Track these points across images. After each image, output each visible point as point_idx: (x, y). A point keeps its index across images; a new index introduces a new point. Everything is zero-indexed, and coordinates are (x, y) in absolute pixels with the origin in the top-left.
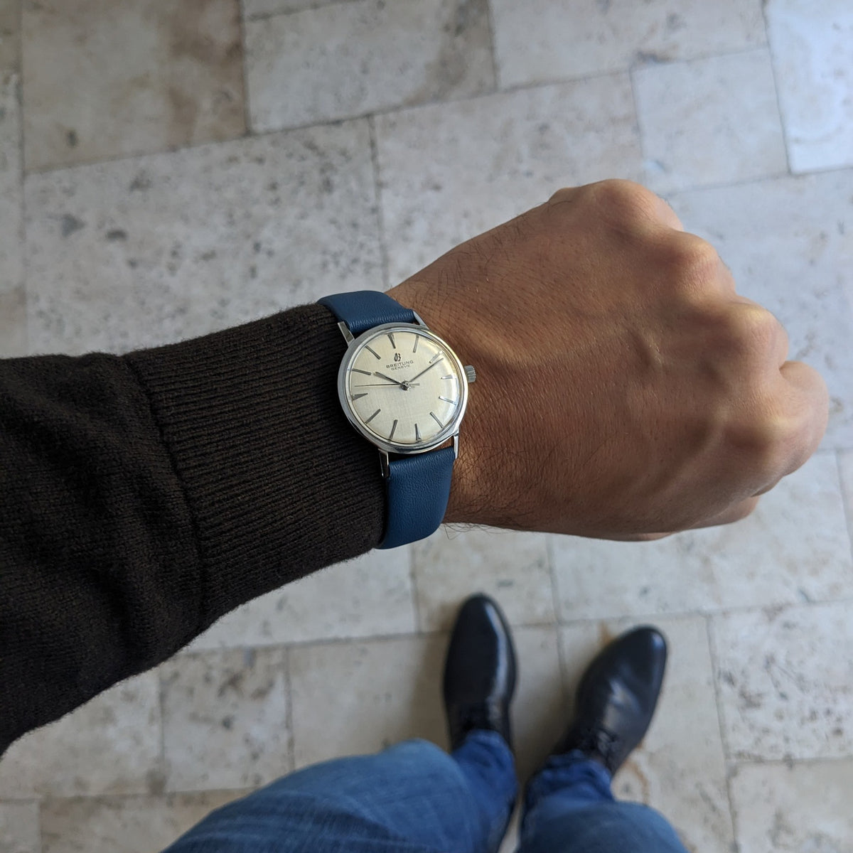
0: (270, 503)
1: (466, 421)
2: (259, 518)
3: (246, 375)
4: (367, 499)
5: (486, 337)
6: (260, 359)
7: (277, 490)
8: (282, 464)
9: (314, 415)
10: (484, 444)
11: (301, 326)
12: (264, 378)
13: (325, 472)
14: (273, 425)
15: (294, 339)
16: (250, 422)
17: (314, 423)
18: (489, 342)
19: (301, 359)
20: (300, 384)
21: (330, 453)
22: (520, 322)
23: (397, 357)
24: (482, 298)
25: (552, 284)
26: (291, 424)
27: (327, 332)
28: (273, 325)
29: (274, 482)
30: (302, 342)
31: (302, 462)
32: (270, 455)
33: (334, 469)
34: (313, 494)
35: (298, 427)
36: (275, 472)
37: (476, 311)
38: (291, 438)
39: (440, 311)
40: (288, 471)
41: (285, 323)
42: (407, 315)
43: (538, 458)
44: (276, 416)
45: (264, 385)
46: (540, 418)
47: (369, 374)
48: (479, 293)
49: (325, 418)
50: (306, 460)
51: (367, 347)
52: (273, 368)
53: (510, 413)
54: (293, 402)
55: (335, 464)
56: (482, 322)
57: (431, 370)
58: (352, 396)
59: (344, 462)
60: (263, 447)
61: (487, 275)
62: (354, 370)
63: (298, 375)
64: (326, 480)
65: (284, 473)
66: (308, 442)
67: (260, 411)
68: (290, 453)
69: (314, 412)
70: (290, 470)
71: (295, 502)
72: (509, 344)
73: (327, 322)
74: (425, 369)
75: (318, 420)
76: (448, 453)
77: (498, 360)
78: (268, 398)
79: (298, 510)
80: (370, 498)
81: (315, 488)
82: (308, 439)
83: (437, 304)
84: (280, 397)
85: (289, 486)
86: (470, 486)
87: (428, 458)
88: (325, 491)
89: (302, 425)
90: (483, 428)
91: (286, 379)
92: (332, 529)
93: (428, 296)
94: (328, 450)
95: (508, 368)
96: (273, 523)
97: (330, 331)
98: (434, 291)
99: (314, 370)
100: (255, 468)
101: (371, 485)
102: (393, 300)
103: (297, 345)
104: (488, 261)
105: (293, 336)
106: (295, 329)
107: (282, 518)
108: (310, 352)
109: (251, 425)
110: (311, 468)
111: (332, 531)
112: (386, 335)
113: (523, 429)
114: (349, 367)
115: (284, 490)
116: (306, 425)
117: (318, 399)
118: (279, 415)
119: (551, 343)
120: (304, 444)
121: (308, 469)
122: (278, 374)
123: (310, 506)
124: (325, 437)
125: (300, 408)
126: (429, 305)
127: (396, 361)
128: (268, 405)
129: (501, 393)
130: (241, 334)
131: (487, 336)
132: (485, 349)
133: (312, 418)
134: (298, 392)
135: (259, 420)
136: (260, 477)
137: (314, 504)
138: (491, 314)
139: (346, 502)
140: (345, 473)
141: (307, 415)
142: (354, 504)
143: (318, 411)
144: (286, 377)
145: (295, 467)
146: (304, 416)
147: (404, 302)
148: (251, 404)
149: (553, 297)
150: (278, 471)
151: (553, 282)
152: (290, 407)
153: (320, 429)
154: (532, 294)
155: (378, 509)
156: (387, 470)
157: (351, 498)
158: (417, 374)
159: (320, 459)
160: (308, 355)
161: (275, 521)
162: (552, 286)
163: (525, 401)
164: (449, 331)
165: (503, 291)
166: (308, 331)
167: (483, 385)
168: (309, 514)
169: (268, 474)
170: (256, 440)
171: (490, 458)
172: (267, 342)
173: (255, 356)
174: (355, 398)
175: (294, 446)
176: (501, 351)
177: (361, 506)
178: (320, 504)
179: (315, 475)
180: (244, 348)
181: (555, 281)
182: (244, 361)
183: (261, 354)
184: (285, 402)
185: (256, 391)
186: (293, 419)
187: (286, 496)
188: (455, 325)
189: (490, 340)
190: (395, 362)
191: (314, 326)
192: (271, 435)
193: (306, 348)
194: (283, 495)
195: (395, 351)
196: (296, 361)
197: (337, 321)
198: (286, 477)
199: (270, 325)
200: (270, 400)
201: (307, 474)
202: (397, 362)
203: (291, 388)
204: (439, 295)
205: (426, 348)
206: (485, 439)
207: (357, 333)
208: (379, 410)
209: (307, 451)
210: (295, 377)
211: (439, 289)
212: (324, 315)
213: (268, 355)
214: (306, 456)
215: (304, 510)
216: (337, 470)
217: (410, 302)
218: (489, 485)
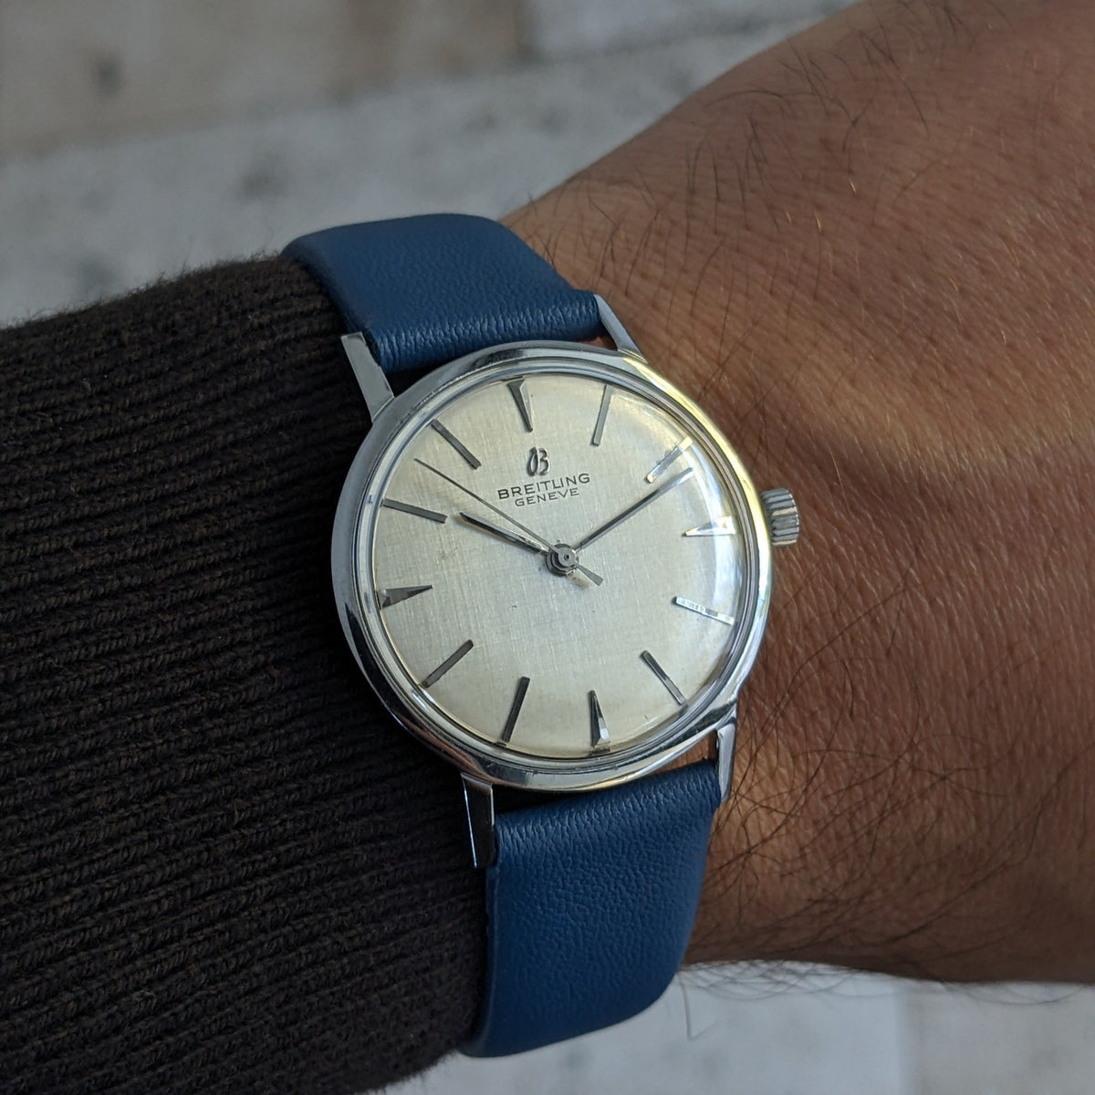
0: (74, 952)
1: (766, 667)
2: (33, 1003)
3: (17, 510)
4: (413, 928)
5: (848, 387)
6: (73, 456)
7: (102, 907)
8: (121, 819)
9: (241, 651)
10: (829, 743)
11: (220, 341)
12: (79, 521)
13: (272, 844)
14: (96, 687)
15: (192, 385)
16: (19, 680)
17: (240, 680)
18: (862, 405)
19: (209, 456)
20: (200, 542)
21: (294, 779)
22: (967, 336)
23: (536, 462)
24: (836, 253)
25: (1076, 206)
26: (162, 684)
27: (301, 367)
28: (126, 336)
29: (93, 878)
30: (218, 400)
31: (193, 811)
32: (83, 788)
33: (305, 832)
34: (225, 916)
35: (184, 694)
36: (95, 847)
37: (815, 297)
38: (160, 730)
39: (694, 294)
40: (143, 842)
41: (166, 329)
42: (573, 314)
43: (1020, 787)
44: (110, 653)
45: (76, 546)
46: (1030, 659)
47: (439, 519)
48: (823, 233)
49: (277, 663)
50: (208, 805)
51: (435, 426)
52: (113, 487)
53: (926, 644)
54: (174, 608)
55: (307, 817)
56: (838, 336)
57: (649, 508)
58: (376, 595)
59: (341, 810)
60: (59, 762)
61: (850, 172)
62: (391, 505)
63: (197, 514)
64: (275, 868)
65: (128, 848)
66: (219, 742)
67: (55, 640)
68: (151, 779)
69: (243, 643)
70: (151, 838)
71: (164, 944)
72: (929, 411)
73: (304, 330)
74: (631, 502)
75: (255, 670)
76: (694, 784)
77: (891, 470)
78: (87, 594)
79: (174, 971)
80: (425, 925)
81: (235, 895)
82: (217, 733)
83: (684, 270)
84: (132, 589)
85: (142, 892)
86: (776, 877)
87: (628, 803)
88: (269, 907)
89: (201, 687)
90: (828, 691)
91: (153, 527)
92: (294, 1023)
93: (653, 237)
94: (286, 770)
95: (922, 493)
96: (81, 1014)
97: (311, 362)
98: (673, 223)
99: (249, 497)
100: (26, 837)
101: (429, 885)
102: (532, 253)
103: (202, 407)
104: (854, 123)
105: (189, 377)
106: (199, 351)
107: (113, 999)
108: (242, 434)
109: (22, 688)
110: (224, 830)
111: (292, 1029)
112: (503, 387)
113: (971, 693)
114: (373, 491)
115: (123, 906)
116: (215, 685)
117: (259, 595)
118: (122, 651)
119: (1072, 406)
120: (203, 749)
121: (211, 834)
122: (128, 507)
123: (216, 953)
124: (280, 725)
125: (194, 629)
126: (657, 271)
127: (531, 474)
128: (87, 617)
129: (896, 574)
130: (20, 361)
131: (853, 382)
132: (847, 429)
133: (234, 660)
134: (193, 572)
135: (51, 672)
136: (41, 864)
137: (228, 946)
138: (867, 307)
139: (341, 939)
140: (343, 846)
141: (217, 652)
142: (368, 945)
143: (257, 639)
144: (155, 519)
145: (170, 826)
146: (207, 655)
147: (571, 264)
148: (27, 616)
149: (1075, 249)
150: (109, 841)
151: (1078, 199)
152: (160, 624)
153: (260, 700)
154: (1005, 238)
155: (453, 959)
156: (488, 840)
157: (360, 928)
158: (602, 522)
159: (257, 799)
160: (234, 444)
161: (90, 1011)
162: (1074, 213)
163: (981, 604)
164: (722, 366)
165: (907, 228)
166: (241, 362)
167: (833, 550)
168: (212, 982)
169: (72, 854)
170: (36, 739)
171: (850, 787)
172: (102, 392)
173: (58, 442)
174: (387, 600)
175: (168, 757)
176: (903, 437)
177: (394, 952)
178: (251, 950)
179: (238, 853)
180: (23, 414)
181: (1082, 193)
182: (16, 461)
183: (76, 437)
184: (146, 606)
185: (47, 567)
186: (171, 666)
187: (132, 926)
188: (743, 345)
189: (866, 401)
190: (526, 479)
191: (262, 345)
192: (90, 722)
193: (228, 421)
194: (120, 923)
195: (533, 440)
196: (193, 463)
197: (343, 324)
198: (134, 863)
199: (116, 333)
200: (95, 598)
201: (208, 850)
202: (537, 478)
203: (167, 560)
204: (688, 235)
205: (638, 430)
206: (835, 725)
207: (403, 376)
208: (469, 645)
209: (211, 775)
210: (183, 519)
211: (690, 216)
212: (299, 306)
213: (98, 440)
214: (208, 791)
215: (194, 968)
216: (315, 836)
217: (589, 255)
218: (841, 870)
